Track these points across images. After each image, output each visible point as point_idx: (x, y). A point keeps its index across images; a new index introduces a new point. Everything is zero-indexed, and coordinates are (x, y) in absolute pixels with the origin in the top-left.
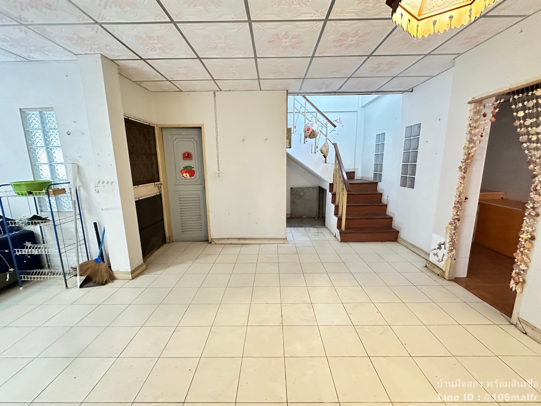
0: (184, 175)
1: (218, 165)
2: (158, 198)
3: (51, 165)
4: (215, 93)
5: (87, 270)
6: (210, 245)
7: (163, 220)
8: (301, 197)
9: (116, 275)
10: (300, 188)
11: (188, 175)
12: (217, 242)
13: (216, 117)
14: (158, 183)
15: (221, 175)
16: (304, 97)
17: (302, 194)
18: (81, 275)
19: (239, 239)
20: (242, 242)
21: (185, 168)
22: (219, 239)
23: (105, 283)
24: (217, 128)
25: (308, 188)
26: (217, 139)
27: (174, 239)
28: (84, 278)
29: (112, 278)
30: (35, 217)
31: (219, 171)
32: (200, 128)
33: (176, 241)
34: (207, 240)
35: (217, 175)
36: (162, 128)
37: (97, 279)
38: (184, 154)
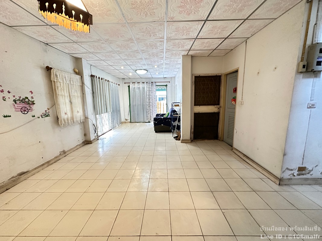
0: (233, 102)
1: (242, 96)
2: (217, 114)
4: (246, 42)
7: (217, 126)
12: (235, 151)
14: (218, 106)
15: (242, 103)
23: (178, 140)
26: (244, 76)
27: (224, 140)
28: (176, 136)
31: (242, 100)
36: (227, 75)
38: (234, 89)
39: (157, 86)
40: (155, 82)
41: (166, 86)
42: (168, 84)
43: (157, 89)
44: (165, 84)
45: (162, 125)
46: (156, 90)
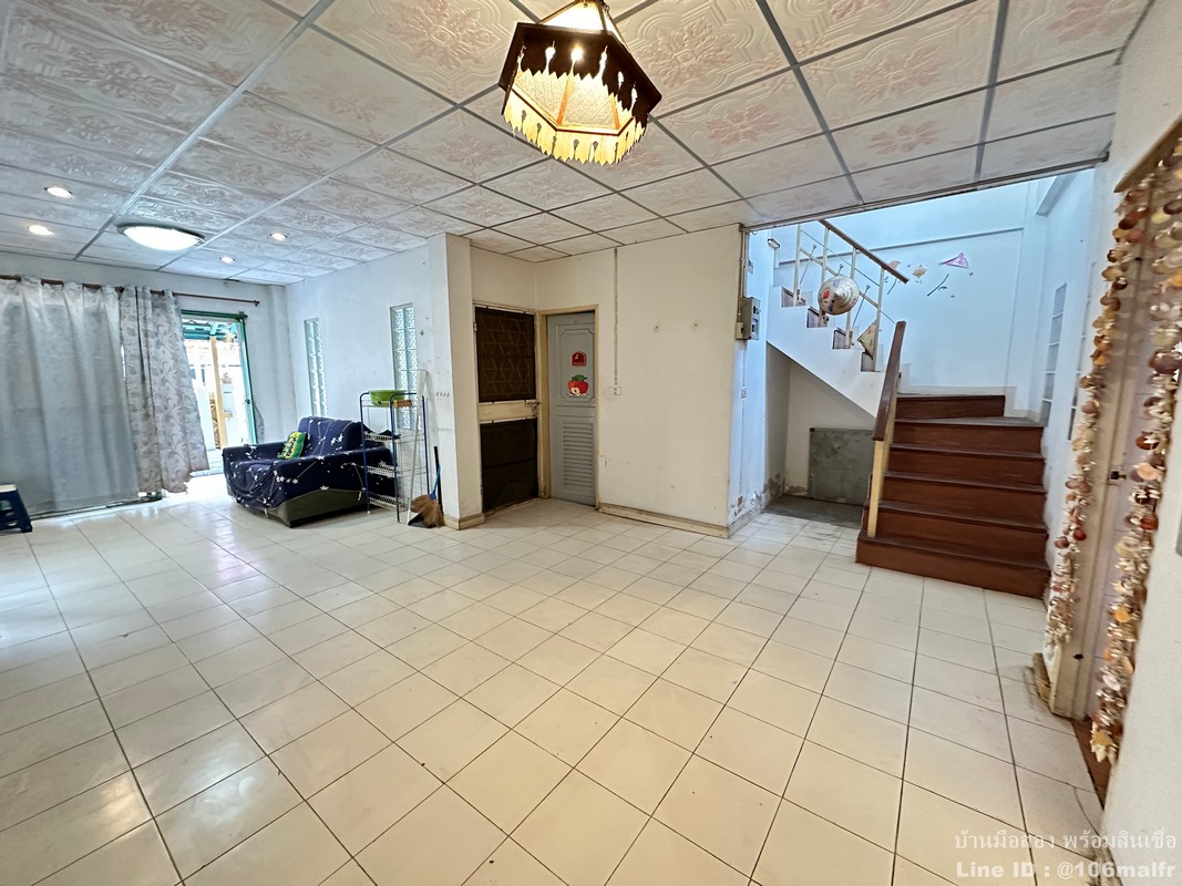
0: (573, 390)
1: (616, 373)
2: (531, 424)
3: (408, 372)
4: (616, 250)
5: (421, 507)
6: (595, 513)
7: (535, 459)
8: (835, 452)
9: (446, 520)
10: (833, 431)
11: (578, 391)
12: (606, 509)
13: (616, 290)
14: (533, 401)
15: (618, 392)
16: (823, 222)
17: (836, 445)
18: (413, 510)
19: (641, 511)
20: (643, 517)
21: (575, 379)
22: (609, 506)
23: (431, 526)
24: (616, 310)
25: (856, 432)
26: (616, 328)
27: (553, 494)
28: (415, 515)
29: (441, 523)
30: (387, 433)
31: (616, 384)
32: (593, 311)
33: (555, 498)
34: (594, 506)
35: (612, 391)
36: (547, 316)
37: (427, 520)
38: (574, 356)
39: (185, 312)
40: (174, 294)
41: (241, 317)
42: (248, 309)
43: (188, 327)
44: (235, 309)
45: (324, 488)
46: (185, 331)
